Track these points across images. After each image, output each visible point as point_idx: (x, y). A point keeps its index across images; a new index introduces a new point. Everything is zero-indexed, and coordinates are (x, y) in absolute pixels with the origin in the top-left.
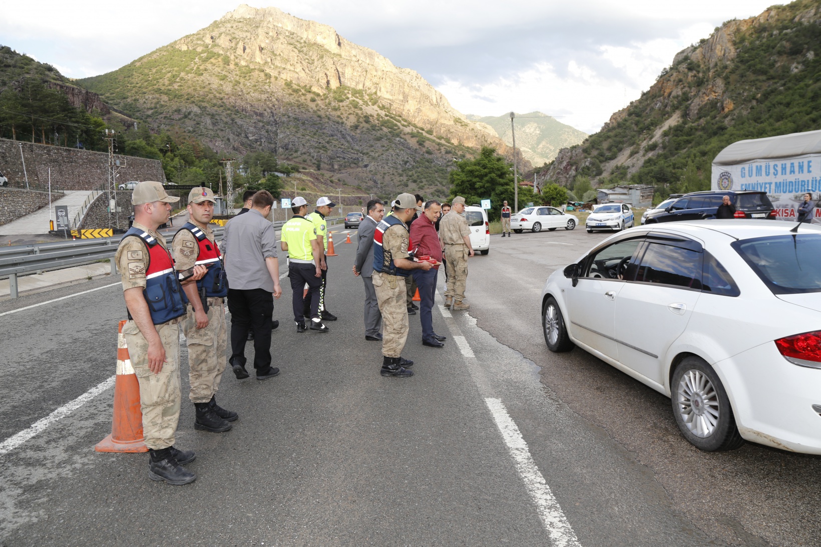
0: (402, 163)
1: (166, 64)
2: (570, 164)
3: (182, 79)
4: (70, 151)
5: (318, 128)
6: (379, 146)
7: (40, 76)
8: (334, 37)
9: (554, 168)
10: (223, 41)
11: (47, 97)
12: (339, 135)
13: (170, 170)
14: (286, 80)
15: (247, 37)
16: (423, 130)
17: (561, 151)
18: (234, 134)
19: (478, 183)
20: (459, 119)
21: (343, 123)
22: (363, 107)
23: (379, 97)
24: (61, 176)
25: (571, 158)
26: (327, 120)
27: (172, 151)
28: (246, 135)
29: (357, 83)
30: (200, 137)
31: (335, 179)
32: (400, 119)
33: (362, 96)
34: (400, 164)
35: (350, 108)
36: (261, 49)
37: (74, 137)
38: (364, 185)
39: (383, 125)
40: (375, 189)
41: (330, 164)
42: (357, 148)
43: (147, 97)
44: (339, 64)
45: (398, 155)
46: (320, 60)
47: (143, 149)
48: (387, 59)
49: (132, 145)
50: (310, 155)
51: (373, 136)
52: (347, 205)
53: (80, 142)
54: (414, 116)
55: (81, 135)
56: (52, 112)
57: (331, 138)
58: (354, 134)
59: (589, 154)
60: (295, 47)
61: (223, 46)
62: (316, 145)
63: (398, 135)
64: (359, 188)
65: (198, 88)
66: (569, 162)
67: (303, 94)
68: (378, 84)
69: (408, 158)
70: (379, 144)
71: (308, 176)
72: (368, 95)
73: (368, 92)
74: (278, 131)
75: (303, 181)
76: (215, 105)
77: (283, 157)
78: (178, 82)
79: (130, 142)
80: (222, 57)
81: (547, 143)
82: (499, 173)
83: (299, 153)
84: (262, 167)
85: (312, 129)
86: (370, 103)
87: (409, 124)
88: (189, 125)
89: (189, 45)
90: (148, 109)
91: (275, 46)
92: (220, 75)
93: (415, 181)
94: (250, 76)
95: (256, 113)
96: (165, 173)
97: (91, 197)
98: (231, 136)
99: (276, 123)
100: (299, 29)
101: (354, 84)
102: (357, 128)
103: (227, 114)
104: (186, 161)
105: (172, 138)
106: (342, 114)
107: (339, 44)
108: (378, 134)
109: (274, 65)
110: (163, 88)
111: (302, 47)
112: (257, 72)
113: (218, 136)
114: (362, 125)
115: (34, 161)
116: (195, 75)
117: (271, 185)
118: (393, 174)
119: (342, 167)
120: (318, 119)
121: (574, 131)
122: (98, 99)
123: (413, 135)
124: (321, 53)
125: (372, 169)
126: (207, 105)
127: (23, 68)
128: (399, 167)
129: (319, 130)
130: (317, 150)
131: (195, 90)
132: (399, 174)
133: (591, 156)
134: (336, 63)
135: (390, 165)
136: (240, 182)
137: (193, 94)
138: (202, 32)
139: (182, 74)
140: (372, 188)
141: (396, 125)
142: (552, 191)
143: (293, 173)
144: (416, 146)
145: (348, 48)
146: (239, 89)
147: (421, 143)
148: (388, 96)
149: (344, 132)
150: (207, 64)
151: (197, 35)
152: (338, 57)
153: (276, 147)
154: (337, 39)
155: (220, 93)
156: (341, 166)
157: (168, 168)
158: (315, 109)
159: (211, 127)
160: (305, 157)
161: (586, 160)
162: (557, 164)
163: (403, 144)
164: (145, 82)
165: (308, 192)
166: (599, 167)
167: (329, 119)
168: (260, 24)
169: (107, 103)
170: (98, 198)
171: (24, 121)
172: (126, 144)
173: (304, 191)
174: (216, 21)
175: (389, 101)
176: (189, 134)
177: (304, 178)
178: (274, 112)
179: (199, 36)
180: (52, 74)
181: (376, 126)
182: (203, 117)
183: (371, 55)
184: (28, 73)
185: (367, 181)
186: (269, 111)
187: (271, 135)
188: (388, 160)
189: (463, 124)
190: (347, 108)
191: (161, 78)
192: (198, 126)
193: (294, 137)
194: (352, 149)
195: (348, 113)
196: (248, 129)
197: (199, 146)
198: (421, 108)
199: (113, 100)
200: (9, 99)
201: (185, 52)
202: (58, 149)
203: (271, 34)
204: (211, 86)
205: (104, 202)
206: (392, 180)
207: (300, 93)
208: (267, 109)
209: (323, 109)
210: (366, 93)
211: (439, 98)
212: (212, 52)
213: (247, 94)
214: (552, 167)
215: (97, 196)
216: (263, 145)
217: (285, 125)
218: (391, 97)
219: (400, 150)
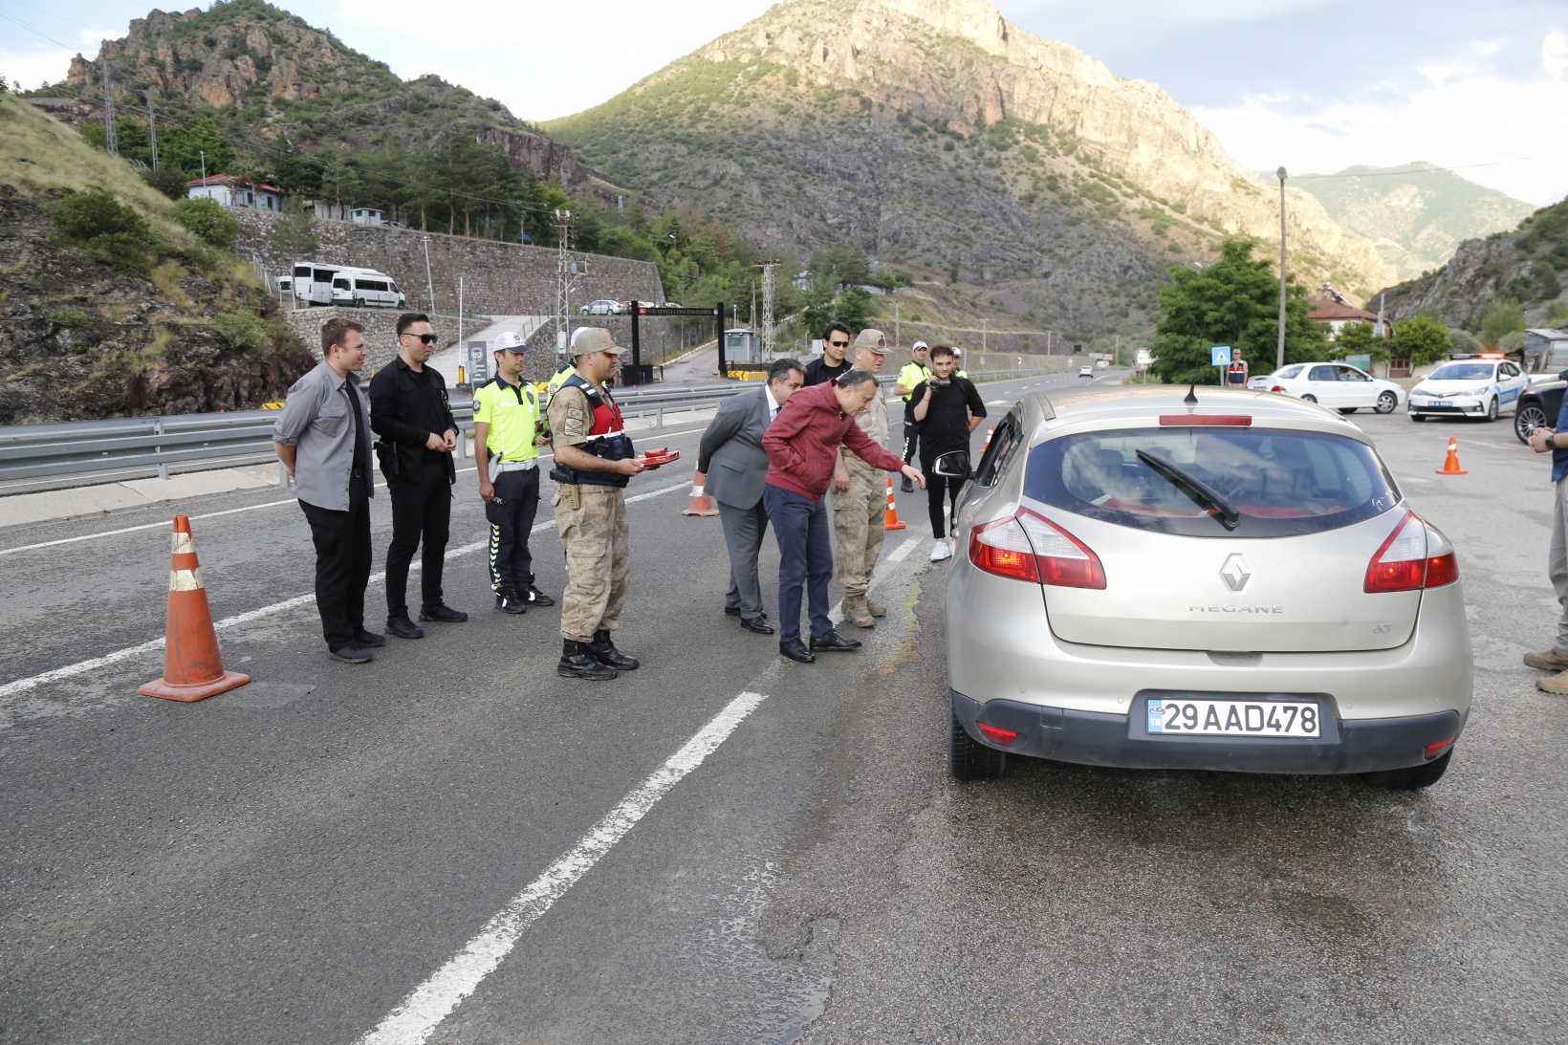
0: (1118, 269)
1: (686, 89)
2: (1483, 274)
3: (713, 114)
4: (506, 247)
5: (957, 201)
6: (1075, 235)
7: (480, 120)
8: (994, 23)
9: (1445, 281)
10: (788, 43)
11: (476, 157)
12: (997, 216)
13: (671, 281)
14: (900, 110)
15: (830, 31)
16: (1165, 203)
17: (1463, 246)
18: (800, 213)
19: (1211, 314)
20: (1243, 180)
21: (1004, 191)
22: (1046, 160)
23: (1080, 139)
24: (491, 290)
25: (1485, 261)
26: (974, 186)
27: (679, 246)
28: (822, 216)
29: (1037, 112)
30: (739, 220)
31: (983, 301)
32: (1120, 182)
33: (1045, 138)
34: (1114, 272)
35: (1020, 162)
36: (856, 53)
37: (515, 223)
38: (1040, 313)
39: (1084, 195)
40: (1062, 322)
41: (976, 271)
42: (1031, 239)
43: (651, 149)
44: (1002, 76)
45: (1111, 253)
46: (967, 70)
47: (629, 242)
48: (1100, 63)
49: (609, 237)
50: (938, 253)
51: (1063, 217)
52: (1000, 350)
53: (527, 231)
54: (1148, 177)
55: (527, 221)
56: (482, 181)
57: (981, 220)
58: (1025, 213)
59: (1532, 252)
60: (919, 47)
61: (787, 51)
62: (951, 234)
63: (1113, 215)
64: (1028, 319)
65: (740, 131)
66: (1480, 269)
67: (930, 137)
68: (1078, 113)
69: (1131, 260)
70: (1074, 232)
71: (928, 293)
72: (1057, 135)
73: (1058, 129)
74: (882, 208)
75: (918, 302)
76: (768, 161)
77: (888, 256)
78: (705, 120)
79: (606, 231)
80: (784, 71)
81: (1438, 229)
82: (1256, 292)
83: (919, 249)
84: (840, 275)
85: (945, 204)
86: (1060, 152)
87: (1138, 191)
88: (722, 198)
89: (728, 51)
90: (653, 170)
91: (882, 47)
92: (780, 104)
93: (1142, 307)
94: (833, 105)
95: (842, 175)
96: (664, 285)
97: (528, 327)
98: (795, 218)
99: (878, 192)
100: (928, 11)
101: (1031, 113)
102: (1032, 201)
103: (790, 177)
104: (701, 265)
105: (680, 222)
106: (1004, 173)
107: (1005, 37)
108: (1074, 212)
109: (878, 81)
110: (679, 132)
111: (932, 46)
112: (846, 97)
113: (771, 217)
114: (1042, 195)
115: (451, 265)
116: (737, 107)
117: (852, 309)
118: (1099, 292)
119: (1000, 277)
120: (958, 183)
121: (1505, 201)
122: (569, 156)
123: (1144, 215)
124: (968, 56)
125: (1059, 280)
126: (755, 161)
127: (456, 108)
128: (1113, 277)
129: (959, 207)
130: (953, 243)
131: (735, 134)
132: (1111, 292)
133: (1535, 255)
134: (996, 74)
135: (1095, 273)
136: (791, 303)
137: (730, 142)
138: (750, 27)
139: (714, 106)
140: (1055, 318)
141: (1111, 195)
142: (1415, 330)
143: (900, 286)
144: (1150, 236)
145: (1021, 43)
146: (813, 130)
147: (1160, 231)
148: (1097, 137)
149: (1007, 209)
150: (757, 86)
151: (741, 32)
152: (1002, 62)
153: (876, 237)
154: (1001, 27)
155: (778, 139)
156: (997, 274)
157: (669, 276)
158: (953, 164)
159: (760, 201)
160: (930, 256)
161: (1522, 264)
162: (1451, 274)
163: (1123, 233)
164: (650, 122)
165: (923, 323)
166: (1553, 280)
167: (978, 183)
168: (855, 5)
169: (583, 162)
170: (541, 328)
171: (438, 198)
172: (601, 233)
173: (916, 323)
174: (776, 5)
175: (1099, 147)
176: (720, 215)
177: (919, 297)
178: (876, 172)
179: (746, 35)
180: (498, 116)
181: (1069, 196)
182: (746, 182)
183: (1066, 56)
184: (462, 116)
185: (1046, 304)
186: (867, 170)
187: (869, 215)
188: (1090, 263)
189: (1250, 191)
190: (1013, 162)
191: (676, 115)
192: (737, 199)
193: (911, 220)
194: (1021, 242)
195: (1016, 171)
196: (826, 204)
197: (728, 236)
198: (1164, 160)
199: (596, 155)
200: (420, 164)
201: (721, 65)
202: (488, 245)
203: (875, 23)
204: (764, 125)
205: (550, 336)
206: (1097, 304)
207: (926, 135)
208: (863, 166)
209: (967, 164)
210: (1053, 132)
211: (1202, 138)
212: (766, 63)
213: (827, 138)
214: (1439, 280)
215: (539, 326)
216: (852, 234)
217: (895, 196)
218: (1103, 139)
219: (1116, 245)
